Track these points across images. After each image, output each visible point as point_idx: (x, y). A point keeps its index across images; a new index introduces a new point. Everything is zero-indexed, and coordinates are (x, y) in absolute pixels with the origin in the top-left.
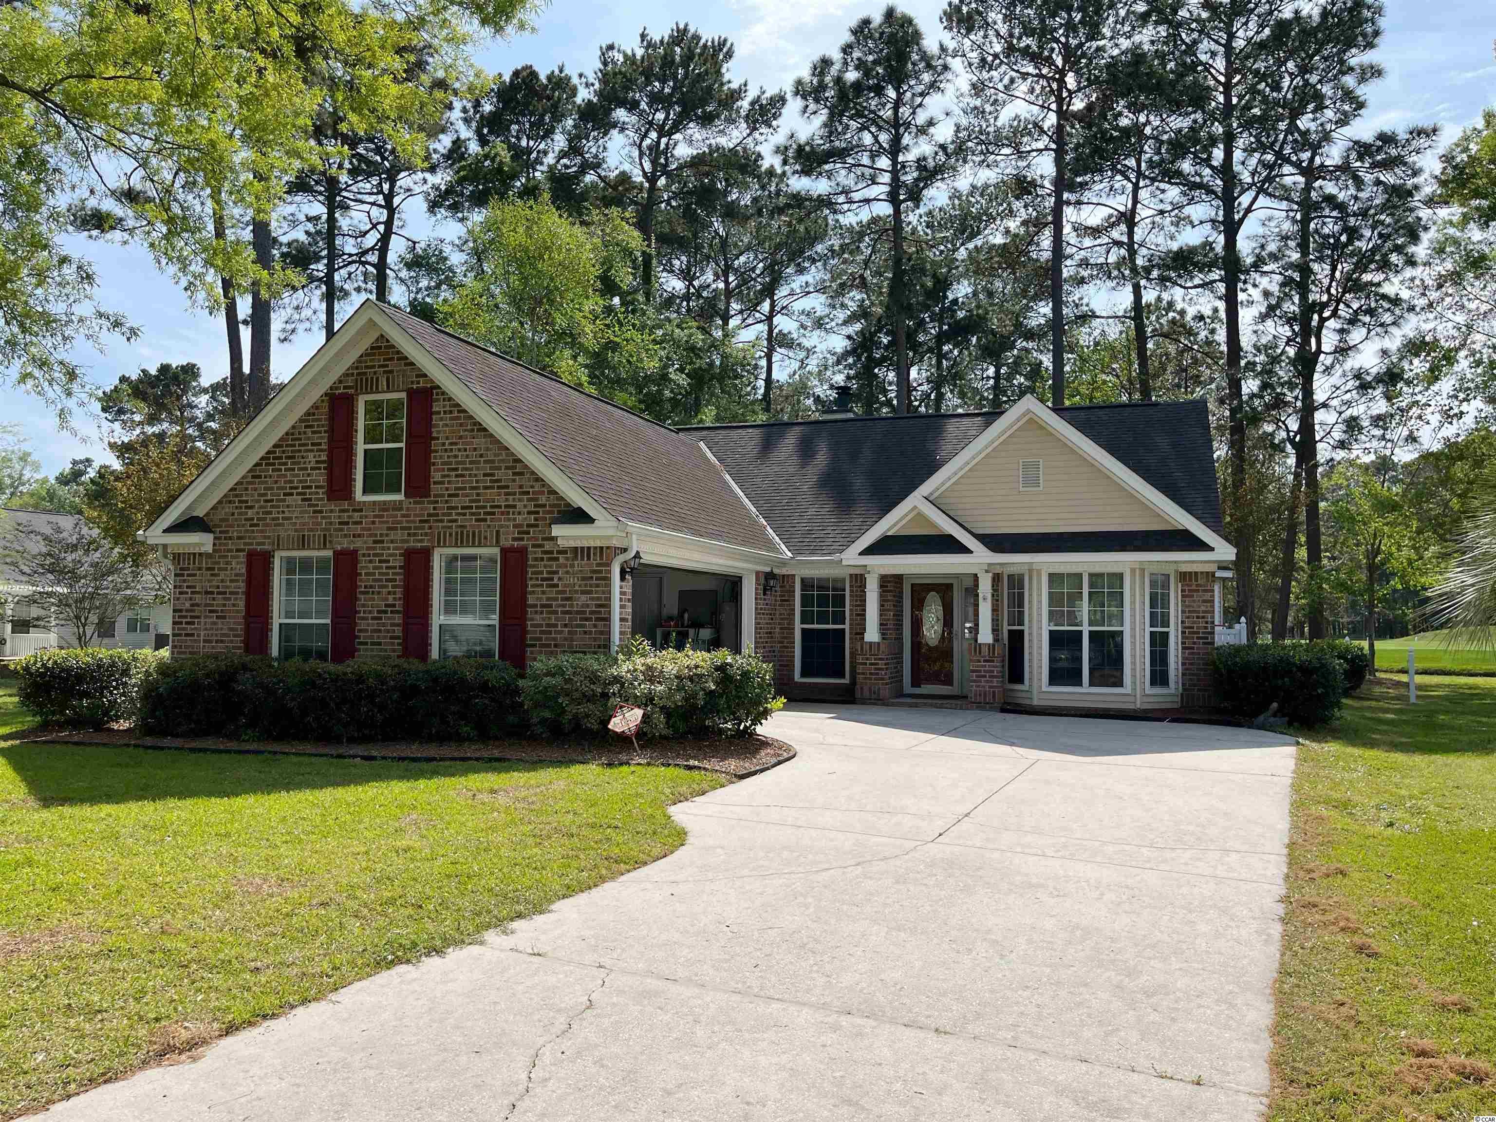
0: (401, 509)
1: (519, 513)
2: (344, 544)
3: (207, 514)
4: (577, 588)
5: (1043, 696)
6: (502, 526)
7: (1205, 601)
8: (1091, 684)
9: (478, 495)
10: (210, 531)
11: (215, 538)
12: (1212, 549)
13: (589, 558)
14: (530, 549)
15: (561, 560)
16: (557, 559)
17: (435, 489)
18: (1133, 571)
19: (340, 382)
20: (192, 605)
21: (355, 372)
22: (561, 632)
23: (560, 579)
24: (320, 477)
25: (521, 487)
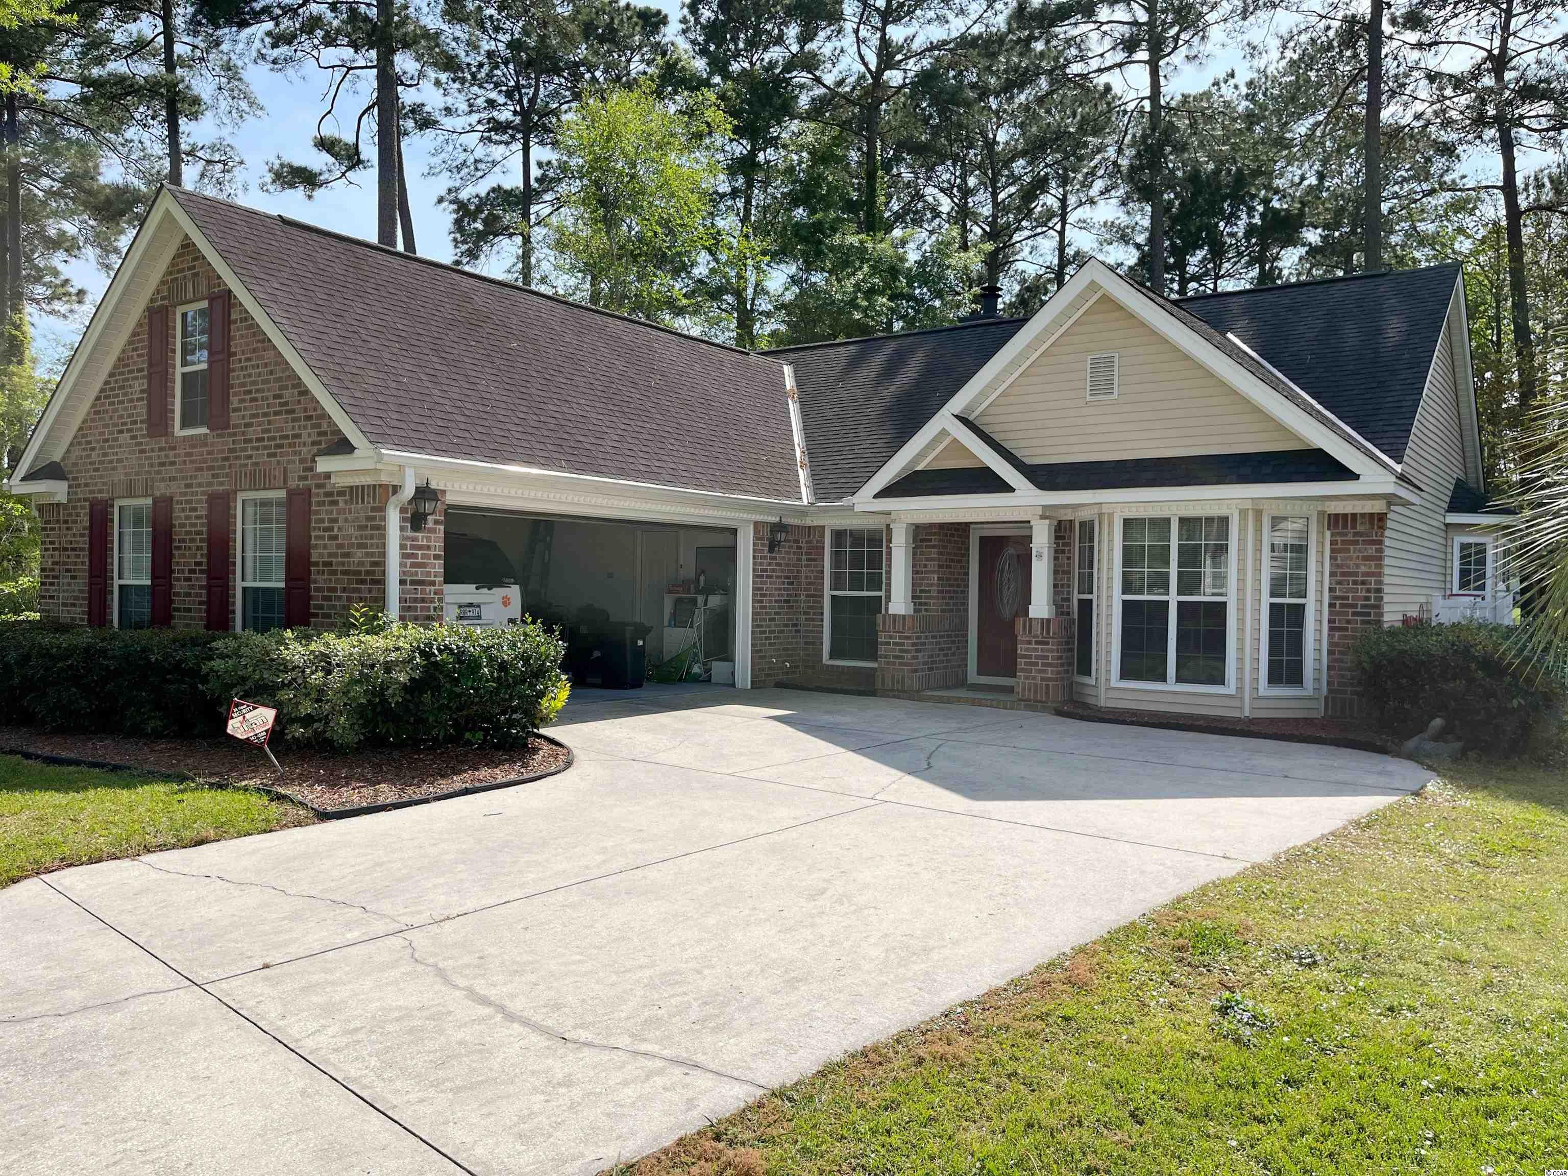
0: (206, 445)
1: (304, 444)
2: (161, 489)
3: (63, 459)
4: (354, 540)
5: (1111, 694)
6: (289, 462)
7: (1366, 558)
8: (1179, 679)
9: (269, 423)
10: (66, 479)
11: (70, 487)
12: (1356, 477)
13: (363, 502)
14: (314, 490)
15: (341, 505)
16: (336, 503)
17: (235, 418)
18: (1243, 513)
19: (158, 292)
20: (53, 563)
21: (169, 278)
22: (340, 598)
23: (340, 529)
24: (141, 409)
25: (305, 410)
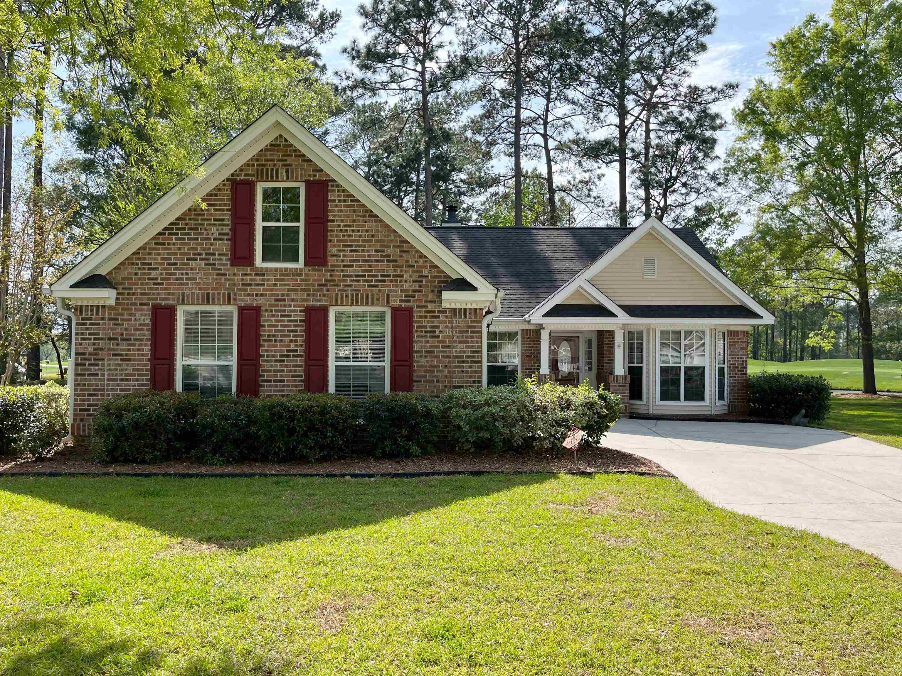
0: (300, 275)
1: (406, 281)
2: (248, 301)
3: (110, 273)
4: (455, 338)
5: (655, 408)
6: (391, 291)
7: (742, 349)
8: (686, 400)
9: (370, 266)
10: (114, 288)
11: (118, 294)
12: (762, 317)
13: (465, 317)
14: (415, 309)
15: (442, 318)
16: (438, 317)
17: (331, 261)
18: (711, 329)
19: (241, 170)
20: (95, 349)
21: (256, 163)
22: (441, 371)
23: (440, 332)
24: (225, 246)
25: (407, 261)
